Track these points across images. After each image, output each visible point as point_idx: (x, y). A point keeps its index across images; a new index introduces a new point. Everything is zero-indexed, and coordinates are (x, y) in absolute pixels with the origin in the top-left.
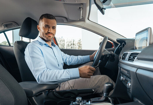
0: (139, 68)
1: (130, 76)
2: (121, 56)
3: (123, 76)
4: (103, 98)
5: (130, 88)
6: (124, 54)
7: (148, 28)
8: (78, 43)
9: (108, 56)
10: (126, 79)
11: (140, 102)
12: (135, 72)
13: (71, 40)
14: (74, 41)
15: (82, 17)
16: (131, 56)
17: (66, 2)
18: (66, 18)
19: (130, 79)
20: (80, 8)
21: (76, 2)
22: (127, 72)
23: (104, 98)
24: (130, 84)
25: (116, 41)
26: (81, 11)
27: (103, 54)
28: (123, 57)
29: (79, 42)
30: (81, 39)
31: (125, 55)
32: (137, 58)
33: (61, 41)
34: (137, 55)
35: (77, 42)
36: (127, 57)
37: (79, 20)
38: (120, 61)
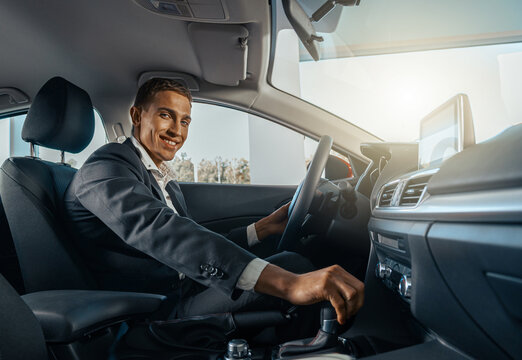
0: (436, 222)
1: (408, 255)
2: (377, 195)
3: (384, 263)
4: (320, 339)
5: (409, 298)
6: (387, 188)
7: (458, 96)
8: (240, 174)
9: (334, 199)
10: (396, 269)
11: (443, 343)
12: (423, 234)
13: (214, 164)
14: (224, 169)
15: (247, 73)
16: (407, 188)
17: (193, 19)
18: (194, 77)
19: (409, 265)
20: (240, 41)
21: (228, 17)
22: (396, 242)
23: (324, 339)
24: (407, 284)
25: (360, 153)
26: (243, 50)
27: (319, 192)
28: (382, 198)
29: (241, 171)
30: (247, 159)
31: (389, 191)
32: (428, 191)
33: (180, 166)
34: (426, 181)
35: (235, 172)
36: (396, 196)
37: (238, 83)
38: (373, 212)
